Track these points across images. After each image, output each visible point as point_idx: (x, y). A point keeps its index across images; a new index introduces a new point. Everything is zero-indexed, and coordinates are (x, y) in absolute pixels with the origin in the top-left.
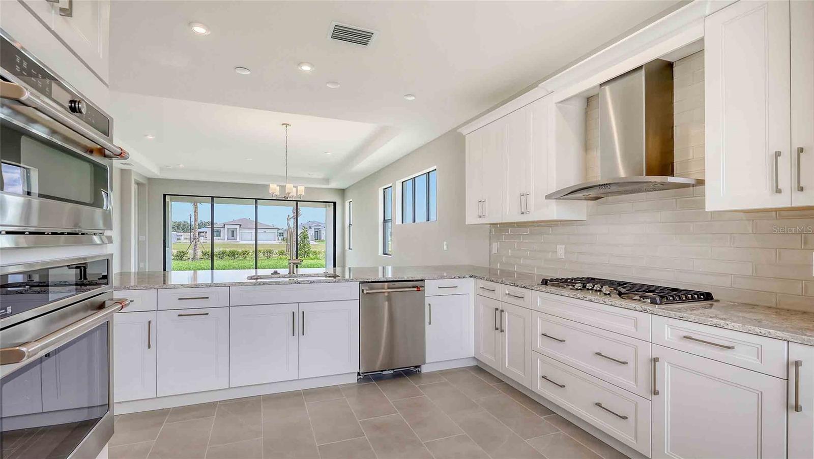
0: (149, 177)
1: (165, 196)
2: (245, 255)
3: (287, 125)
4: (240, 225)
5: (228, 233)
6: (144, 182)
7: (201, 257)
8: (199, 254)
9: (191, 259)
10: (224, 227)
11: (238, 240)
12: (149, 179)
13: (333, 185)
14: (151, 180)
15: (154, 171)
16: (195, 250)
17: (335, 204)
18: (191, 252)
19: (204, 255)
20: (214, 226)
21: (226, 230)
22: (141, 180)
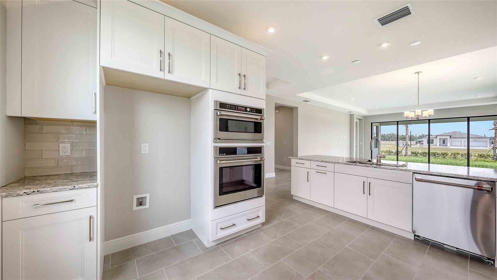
0: (364, 116)
1: (372, 123)
3: (418, 73)
4: (451, 136)
5: (440, 141)
6: (362, 118)
7: (411, 155)
8: (409, 153)
9: (403, 155)
10: (436, 137)
11: (448, 145)
16: (406, 150)
18: (404, 152)
20: (431, 137)
21: (438, 140)
22: (360, 118)
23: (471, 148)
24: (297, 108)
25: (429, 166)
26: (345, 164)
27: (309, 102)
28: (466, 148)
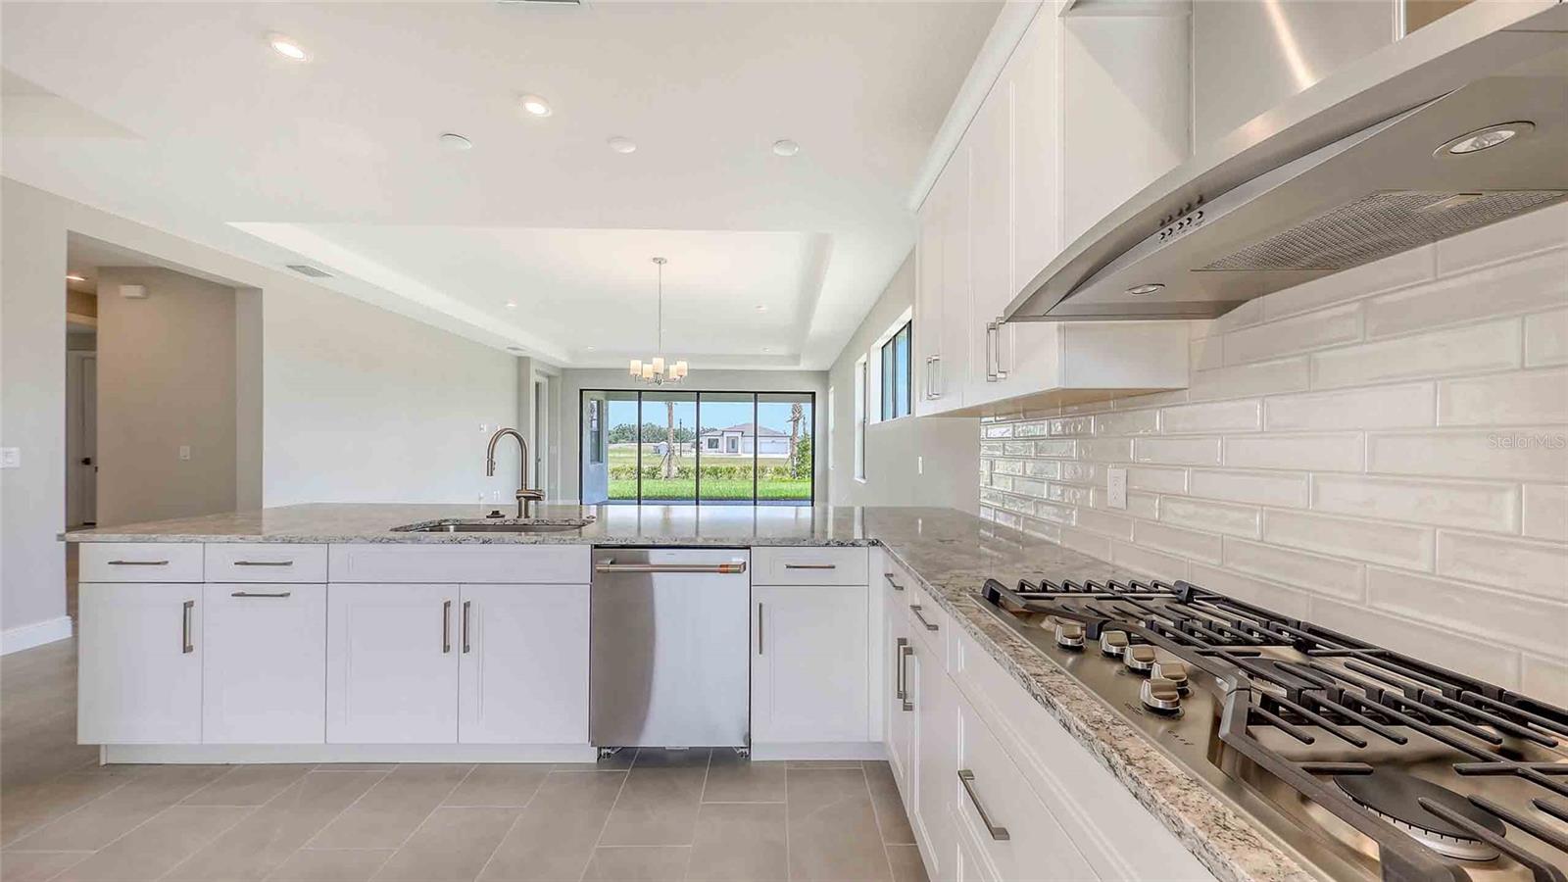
0: (560, 366)
1: (581, 391)
2: (732, 474)
3: (659, 261)
4: (743, 433)
5: (727, 442)
6: (557, 374)
7: (678, 478)
8: (675, 470)
10: (722, 435)
11: (740, 452)
12: (564, 370)
13: (805, 365)
14: (564, 371)
15: (561, 357)
16: (669, 466)
17: (814, 393)
18: (664, 468)
19: (680, 472)
21: (725, 440)
22: (552, 373)
23: (759, 456)
24: (255, 292)
25: (698, 509)
26: (372, 541)
27: (325, 279)
28: (752, 456)
